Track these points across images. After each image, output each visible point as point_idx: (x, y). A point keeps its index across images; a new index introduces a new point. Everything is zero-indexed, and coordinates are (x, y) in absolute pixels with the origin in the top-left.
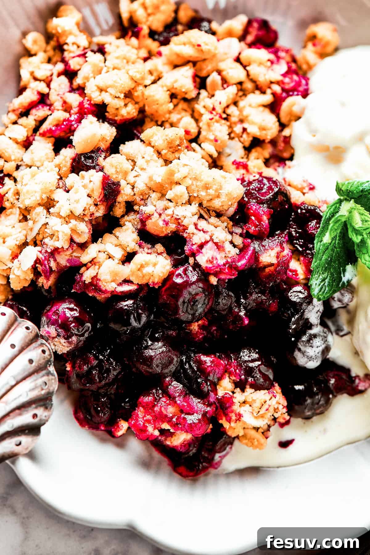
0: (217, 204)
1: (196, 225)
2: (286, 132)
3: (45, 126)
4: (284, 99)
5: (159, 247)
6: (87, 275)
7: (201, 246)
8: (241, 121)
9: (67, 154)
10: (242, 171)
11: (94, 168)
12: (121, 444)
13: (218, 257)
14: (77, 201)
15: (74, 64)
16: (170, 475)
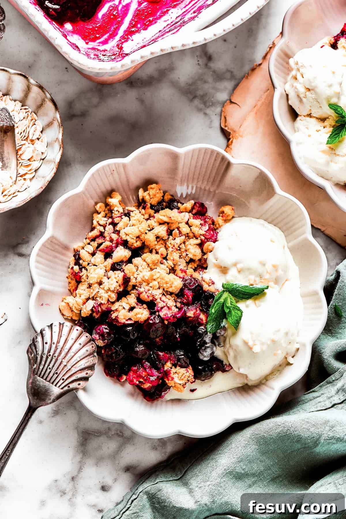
0: (170, 290)
1: (161, 298)
2: (205, 257)
3: (102, 247)
4: (206, 243)
5: (145, 306)
6: (114, 316)
7: (162, 308)
8: (186, 251)
9: (110, 261)
10: (184, 274)
11: (120, 270)
12: (123, 384)
13: (168, 313)
14: (112, 284)
15: (116, 220)
16: (142, 400)
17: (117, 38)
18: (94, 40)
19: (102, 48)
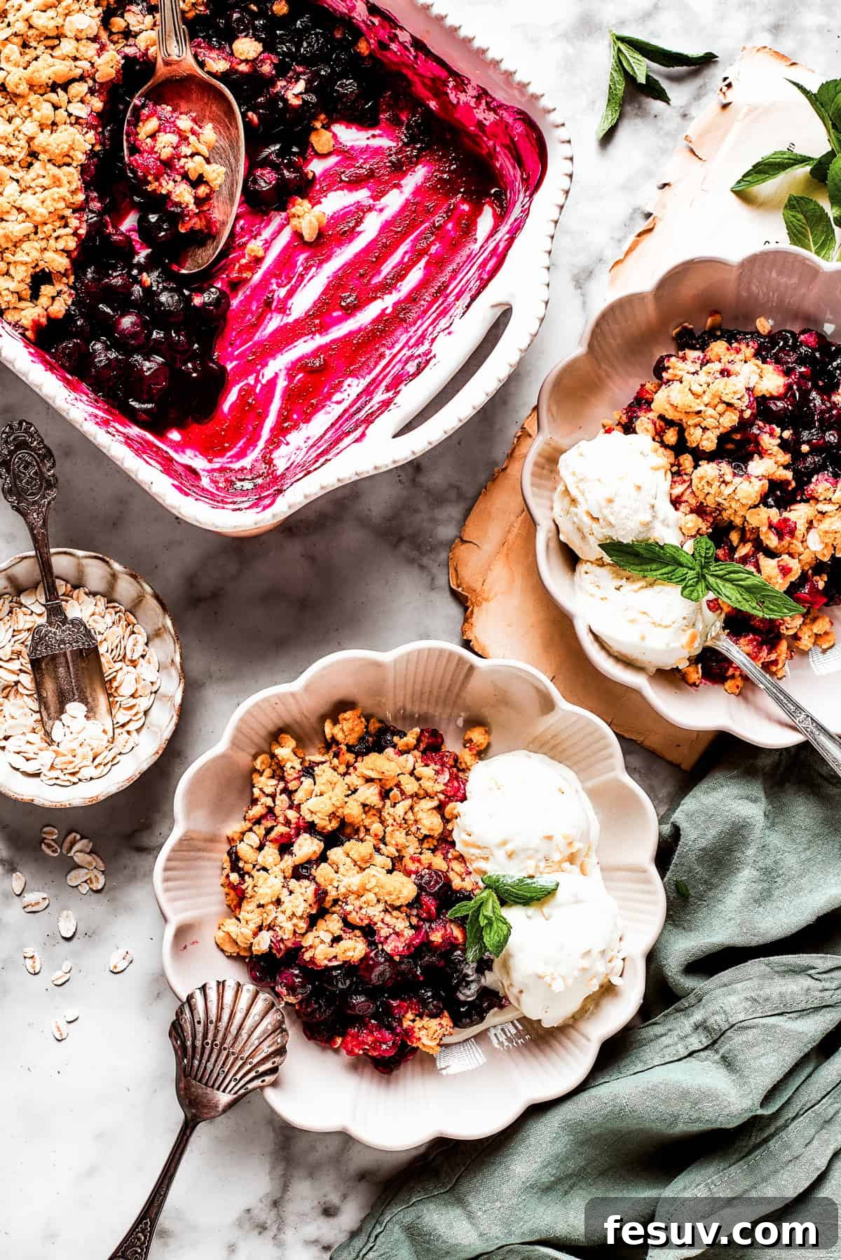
0: (398, 903)
1: (382, 921)
2: (449, 827)
3: (273, 835)
4: (448, 803)
5: (358, 932)
6: (307, 956)
7: (387, 938)
8: (416, 821)
9: (289, 862)
10: (417, 864)
11: (307, 878)
13: (399, 944)
14: (297, 907)
15: (292, 786)
17: (261, 444)
18: (221, 454)
19: (237, 466)
